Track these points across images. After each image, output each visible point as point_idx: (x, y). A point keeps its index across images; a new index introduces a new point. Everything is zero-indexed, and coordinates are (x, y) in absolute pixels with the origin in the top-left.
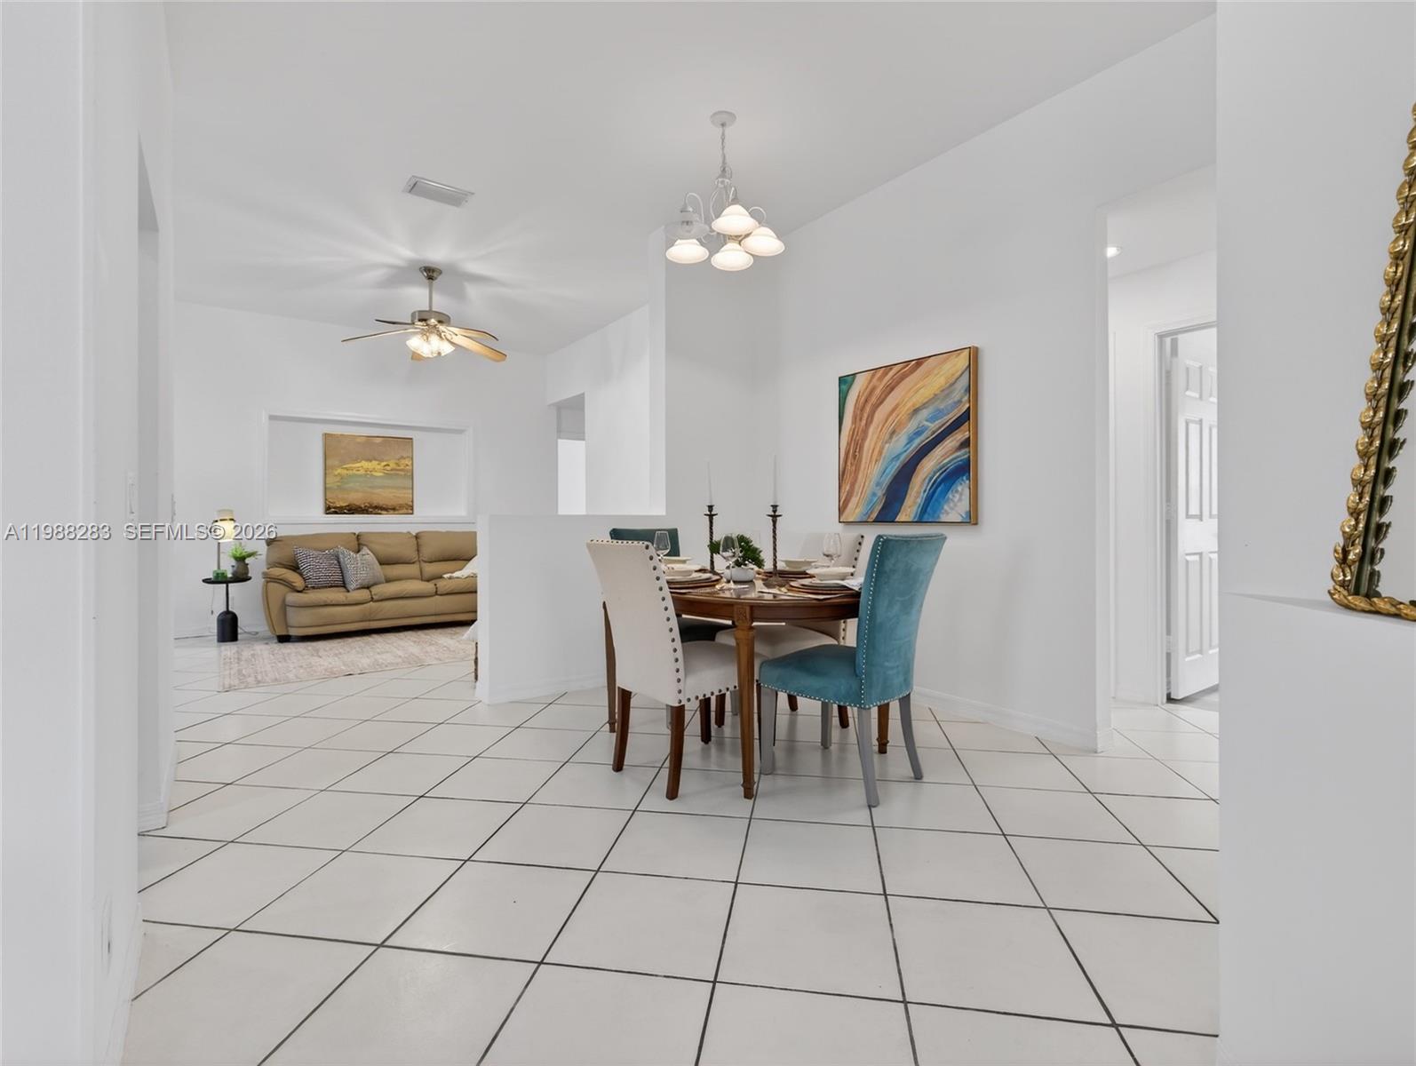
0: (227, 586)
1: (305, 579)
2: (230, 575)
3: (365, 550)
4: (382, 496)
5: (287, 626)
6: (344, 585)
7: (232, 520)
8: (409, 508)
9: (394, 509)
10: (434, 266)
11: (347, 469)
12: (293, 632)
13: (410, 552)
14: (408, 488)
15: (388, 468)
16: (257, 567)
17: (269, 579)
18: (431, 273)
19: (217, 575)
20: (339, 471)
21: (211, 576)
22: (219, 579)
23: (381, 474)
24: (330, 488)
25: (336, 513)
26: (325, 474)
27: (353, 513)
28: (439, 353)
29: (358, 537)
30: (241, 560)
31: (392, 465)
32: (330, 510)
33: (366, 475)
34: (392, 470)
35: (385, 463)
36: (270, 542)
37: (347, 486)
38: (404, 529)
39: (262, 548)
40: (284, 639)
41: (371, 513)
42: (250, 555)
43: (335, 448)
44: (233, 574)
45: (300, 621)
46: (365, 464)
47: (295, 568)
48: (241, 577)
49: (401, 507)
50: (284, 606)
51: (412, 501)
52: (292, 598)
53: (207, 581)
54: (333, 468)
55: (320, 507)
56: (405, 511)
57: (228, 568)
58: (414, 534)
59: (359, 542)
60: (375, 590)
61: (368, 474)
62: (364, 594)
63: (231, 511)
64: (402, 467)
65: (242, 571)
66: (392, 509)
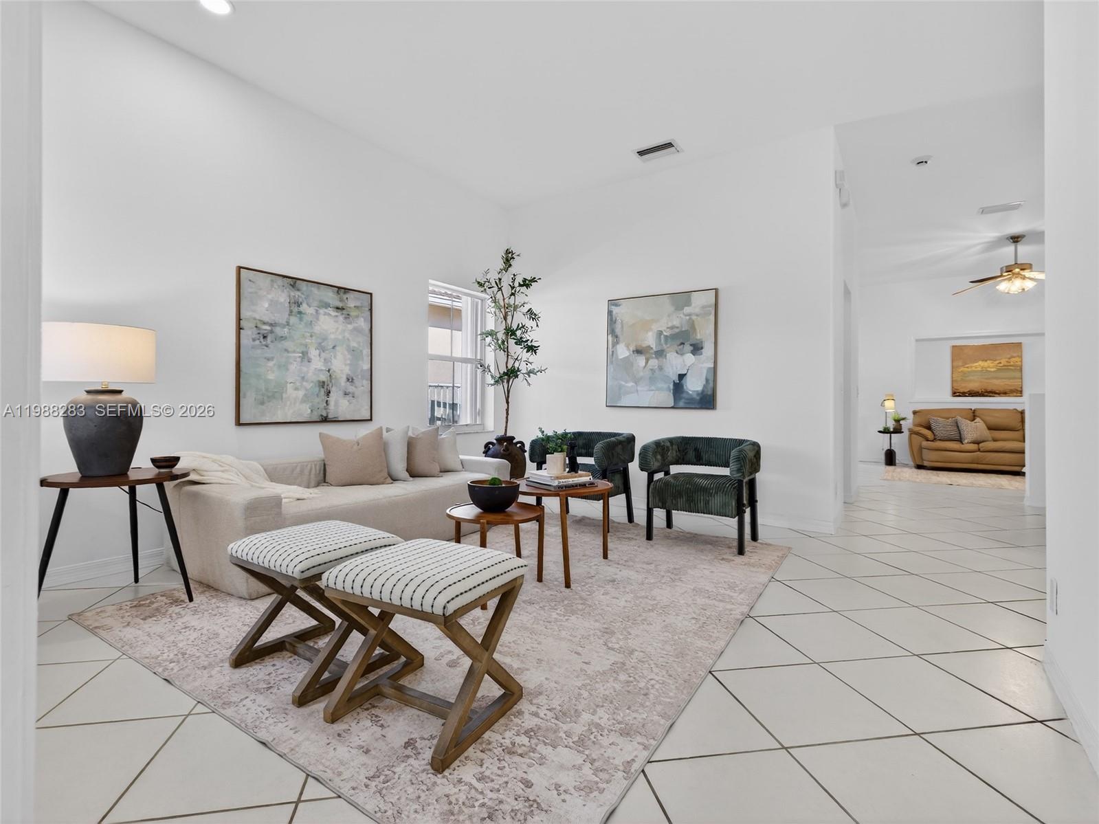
0: (891, 436)
1: (934, 435)
2: (892, 430)
3: (978, 420)
4: (996, 384)
5: (923, 460)
6: (960, 440)
7: (894, 400)
8: (1018, 392)
10: (1017, 235)
11: (967, 367)
12: (926, 464)
13: (1015, 423)
14: (1018, 378)
15: (1001, 365)
16: (906, 426)
17: (912, 432)
18: (1015, 239)
19: (885, 429)
20: (962, 369)
21: (882, 430)
22: (886, 431)
23: (995, 369)
24: (956, 381)
25: (959, 396)
26: (952, 371)
27: (972, 396)
28: (1023, 289)
29: (974, 411)
30: (898, 421)
31: (1004, 362)
32: (956, 394)
33: (982, 371)
34: (1003, 367)
35: (998, 362)
36: (915, 413)
37: (967, 378)
38: (1011, 407)
39: (910, 417)
40: (920, 467)
41: (987, 396)
42: (903, 419)
43: (960, 354)
44: (894, 429)
45: (930, 457)
46: (980, 363)
47: (929, 428)
48: (898, 430)
49: (1011, 392)
50: (921, 448)
51: (1022, 388)
52: (925, 443)
53: (880, 432)
54: (958, 367)
55: (949, 391)
56: (1014, 394)
57: (891, 425)
58: (1020, 410)
59: (973, 415)
60: (981, 445)
61: (984, 371)
62: (974, 447)
63: (892, 395)
64: (1012, 363)
65: (899, 427)
66: (1005, 393)
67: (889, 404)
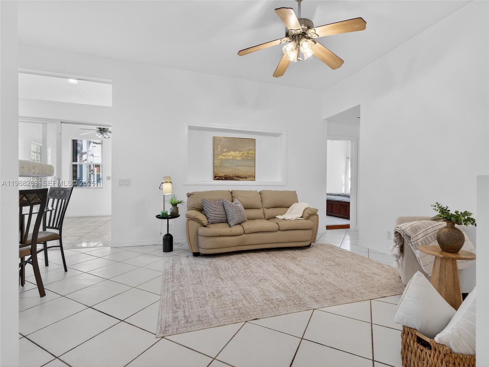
0: (168, 220)
1: (207, 218)
2: (169, 214)
3: (236, 201)
4: (242, 170)
5: (198, 247)
7: (171, 182)
8: (252, 177)
9: (246, 178)
11: (224, 156)
12: (202, 251)
13: (258, 203)
14: (253, 166)
15: (244, 155)
16: (183, 210)
17: (190, 218)
19: (163, 214)
20: (220, 157)
21: (160, 213)
22: (164, 216)
23: (240, 159)
24: (216, 166)
25: (219, 179)
26: (214, 159)
27: (226, 180)
29: (231, 193)
30: (175, 205)
31: (245, 153)
32: (217, 177)
33: (233, 159)
34: (245, 157)
35: (242, 153)
36: (189, 195)
37: (224, 165)
38: (253, 189)
39: (185, 199)
40: (196, 255)
41: (235, 180)
42: (179, 202)
43: (219, 144)
44: (171, 213)
45: (206, 245)
46: (232, 153)
47: (201, 210)
48: (174, 215)
49: (250, 176)
50: (197, 234)
51: (255, 173)
52: (202, 230)
53: (158, 217)
54: (218, 155)
55: (211, 176)
56: (251, 179)
57: (169, 209)
58: (259, 192)
59: (232, 196)
60: (244, 225)
62: (240, 228)
64: (250, 155)
65: (175, 211)
66: (245, 178)
67: (167, 187)
